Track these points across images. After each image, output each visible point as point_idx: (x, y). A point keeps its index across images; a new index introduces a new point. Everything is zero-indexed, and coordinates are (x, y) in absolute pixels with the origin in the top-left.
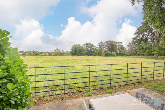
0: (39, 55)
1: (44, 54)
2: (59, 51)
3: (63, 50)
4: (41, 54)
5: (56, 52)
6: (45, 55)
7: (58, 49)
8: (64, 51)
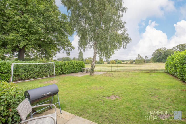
0: (120, 63)
1: (125, 63)
2: (142, 58)
3: (146, 57)
4: (123, 63)
5: (138, 59)
6: (127, 63)
7: (140, 56)
8: (148, 58)
